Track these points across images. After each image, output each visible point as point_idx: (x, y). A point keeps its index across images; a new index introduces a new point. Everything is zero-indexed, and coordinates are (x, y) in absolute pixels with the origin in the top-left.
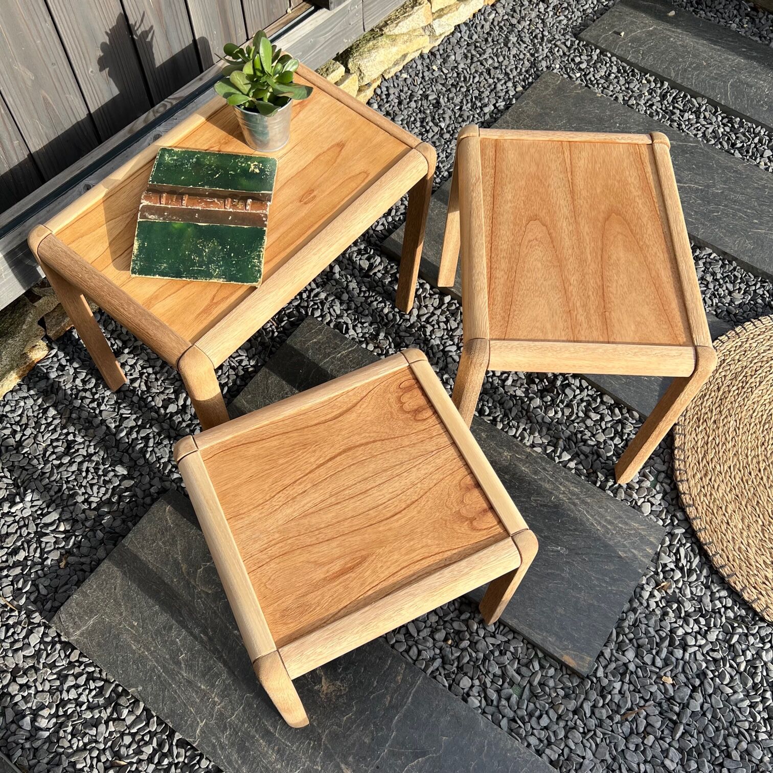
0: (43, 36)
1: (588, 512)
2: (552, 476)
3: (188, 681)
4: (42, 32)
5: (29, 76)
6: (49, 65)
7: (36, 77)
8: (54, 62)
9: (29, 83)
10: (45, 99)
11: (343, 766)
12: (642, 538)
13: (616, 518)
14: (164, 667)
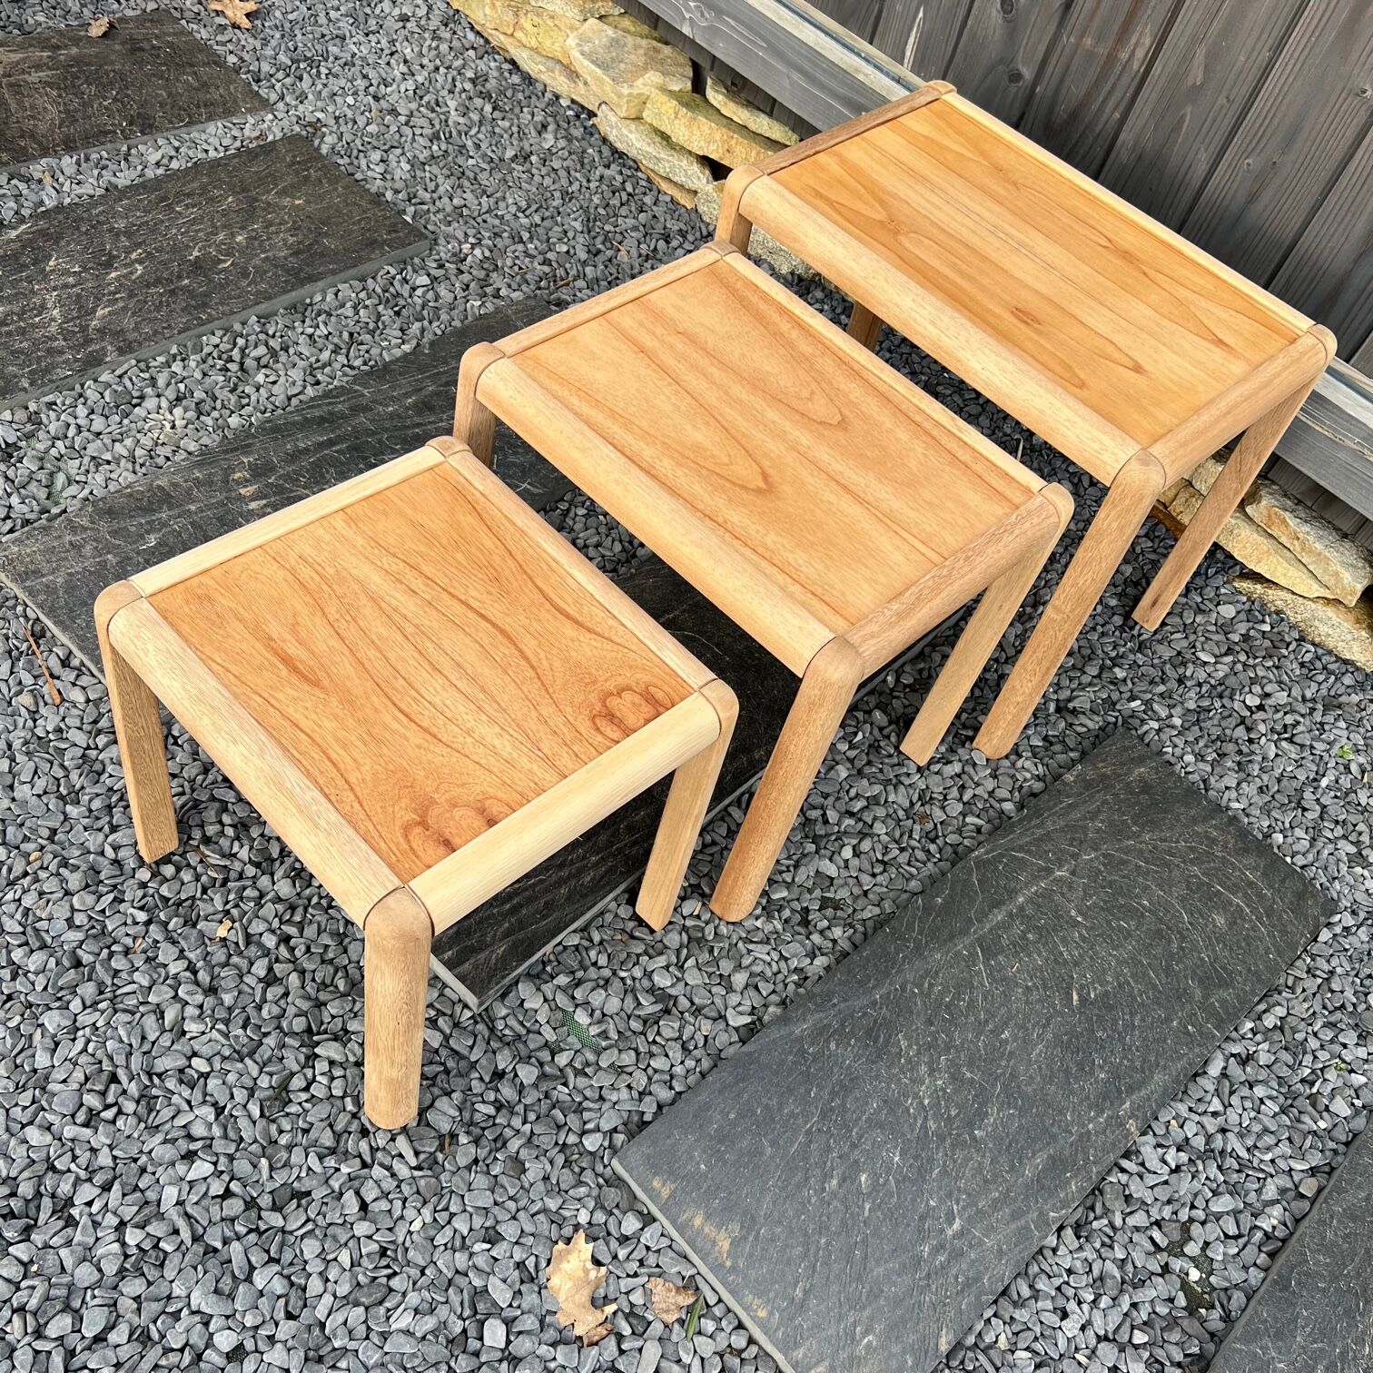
0: (1253, 58)
1: (542, 881)
2: (620, 851)
3: (421, 389)
4: (1255, 54)
5: (1197, 75)
6: (1224, 94)
7: (1202, 84)
8: (1231, 98)
9: (1190, 81)
10: (1183, 118)
11: (264, 502)
12: (473, 951)
13: (520, 922)
14: (445, 372)
